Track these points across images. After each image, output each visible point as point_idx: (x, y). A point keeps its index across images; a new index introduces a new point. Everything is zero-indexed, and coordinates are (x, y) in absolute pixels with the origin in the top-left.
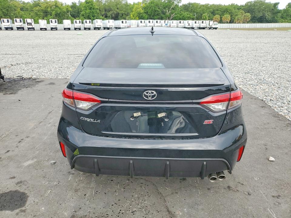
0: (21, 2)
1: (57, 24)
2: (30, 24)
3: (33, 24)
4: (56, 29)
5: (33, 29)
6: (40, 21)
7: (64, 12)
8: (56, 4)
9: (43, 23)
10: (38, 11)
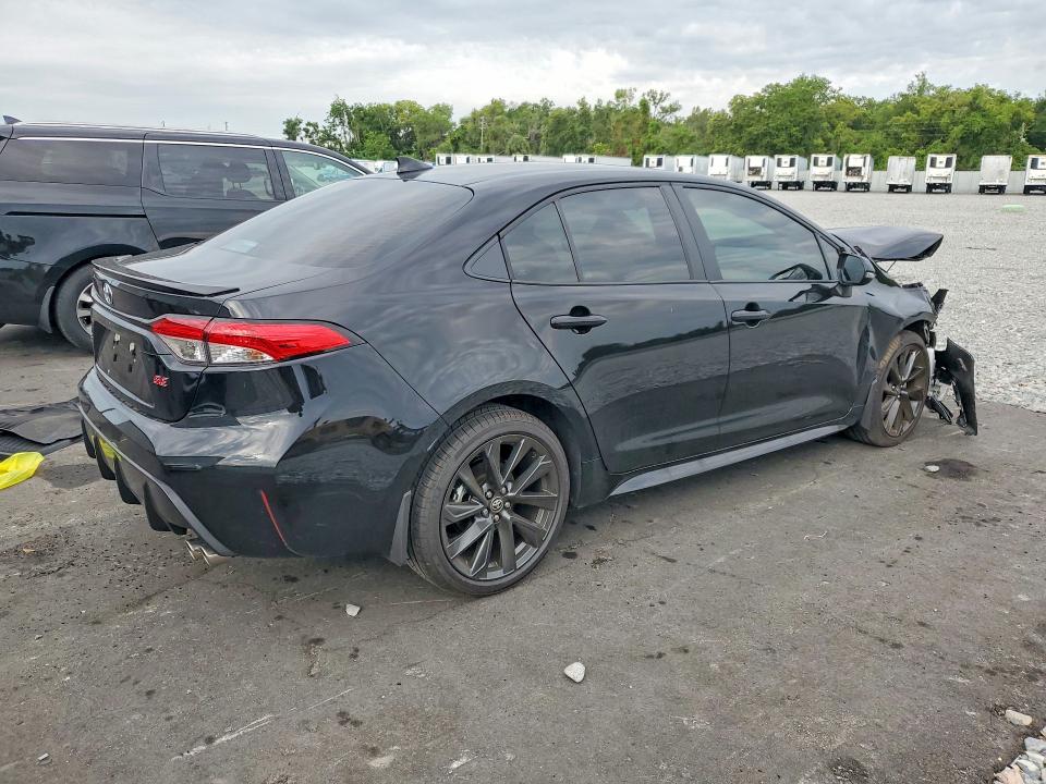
0: (862, 103)
1: (951, 170)
2: (856, 171)
3: (866, 171)
4: (946, 188)
5: (866, 187)
6: (893, 161)
7: (1000, 128)
8: (975, 99)
9: (900, 167)
10: (906, 127)
